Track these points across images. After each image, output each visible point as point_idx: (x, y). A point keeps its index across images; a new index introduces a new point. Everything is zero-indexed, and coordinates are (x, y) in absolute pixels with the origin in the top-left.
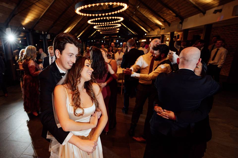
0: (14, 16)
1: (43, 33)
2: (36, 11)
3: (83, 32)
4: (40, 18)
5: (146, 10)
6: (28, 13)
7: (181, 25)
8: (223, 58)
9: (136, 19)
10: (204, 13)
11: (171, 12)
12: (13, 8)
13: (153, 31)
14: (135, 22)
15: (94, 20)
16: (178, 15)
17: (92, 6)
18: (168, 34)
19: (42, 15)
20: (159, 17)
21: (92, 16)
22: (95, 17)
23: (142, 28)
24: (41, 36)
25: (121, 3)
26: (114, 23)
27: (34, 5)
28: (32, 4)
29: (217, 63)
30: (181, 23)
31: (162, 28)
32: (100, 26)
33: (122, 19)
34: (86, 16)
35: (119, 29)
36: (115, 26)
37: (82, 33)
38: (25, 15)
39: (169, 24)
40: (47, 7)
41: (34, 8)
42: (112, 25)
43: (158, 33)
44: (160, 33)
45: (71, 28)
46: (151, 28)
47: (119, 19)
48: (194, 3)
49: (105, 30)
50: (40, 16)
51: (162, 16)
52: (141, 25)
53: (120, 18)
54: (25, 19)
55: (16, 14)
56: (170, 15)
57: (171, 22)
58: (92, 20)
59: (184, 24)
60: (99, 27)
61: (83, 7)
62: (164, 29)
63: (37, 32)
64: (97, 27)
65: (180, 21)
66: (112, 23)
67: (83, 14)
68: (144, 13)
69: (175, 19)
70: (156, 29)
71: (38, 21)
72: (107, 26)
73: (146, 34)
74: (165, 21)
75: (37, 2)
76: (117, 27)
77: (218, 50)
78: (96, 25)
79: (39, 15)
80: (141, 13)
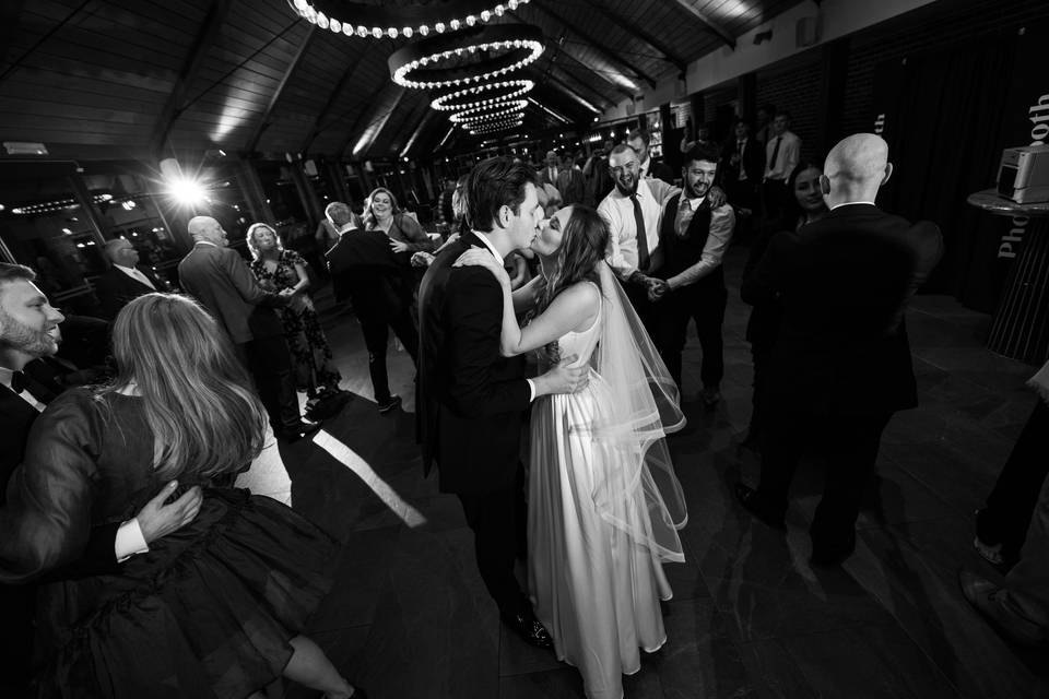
0: (177, 114)
1: (289, 158)
2: (251, 87)
3: (415, 135)
4: (268, 111)
5: (586, 48)
6: (224, 101)
7: (682, 82)
8: (792, 159)
9: (561, 78)
10: (733, 45)
11: (650, 47)
12: (166, 87)
13: (614, 108)
14: (561, 87)
15: (450, 96)
16: (670, 57)
17: (442, 59)
18: (655, 112)
19: (273, 100)
20: (622, 65)
21: (444, 87)
22: (454, 88)
23: (583, 102)
24: (283, 170)
25: (525, 42)
26: (508, 100)
27: (240, 69)
28: (234, 67)
29: (783, 174)
30: (682, 77)
31: (636, 96)
32: (467, 112)
33: (529, 85)
34: (427, 87)
35: (522, 115)
36: (512, 106)
37: (411, 141)
38: (216, 108)
39: (653, 84)
40: (284, 72)
41: (241, 79)
42: (503, 104)
43: (628, 113)
44: (634, 111)
45: (375, 131)
46: (607, 99)
47: (522, 87)
48: (705, 20)
49: (484, 123)
50: (267, 106)
51: (631, 63)
52: (577, 94)
53: (523, 82)
54: (219, 119)
55: (185, 108)
56: (651, 59)
57: (658, 75)
58: (445, 98)
59: (689, 78)
60: (466, 116)
61: (415, 64)
62: (642, 98)
63: (270, 159)
64: (461, 117)
65: (679, 72)
66: (501, 101)
67: (415, 85)
68: (582, 59)
69: (664, 68)
70: (620, 100)
71: (264, 119)
72: (489, 111)
73: (596, 120)
74: (639, 77)
75: (250, 58)
76: (516, 109)
77: (780, 140)
78: (456, 111)
79: (262, 101)
80: (572, 58)
